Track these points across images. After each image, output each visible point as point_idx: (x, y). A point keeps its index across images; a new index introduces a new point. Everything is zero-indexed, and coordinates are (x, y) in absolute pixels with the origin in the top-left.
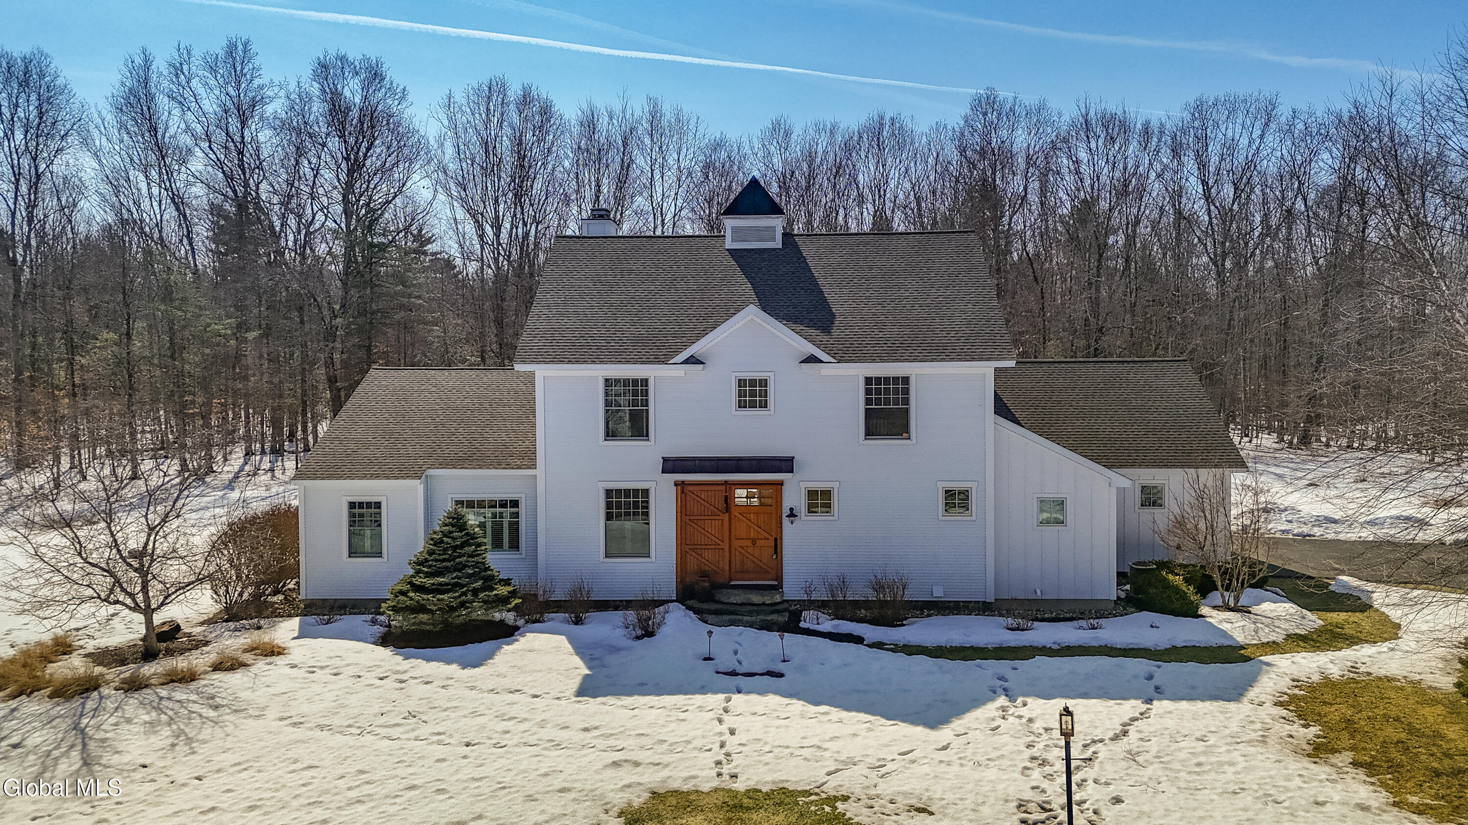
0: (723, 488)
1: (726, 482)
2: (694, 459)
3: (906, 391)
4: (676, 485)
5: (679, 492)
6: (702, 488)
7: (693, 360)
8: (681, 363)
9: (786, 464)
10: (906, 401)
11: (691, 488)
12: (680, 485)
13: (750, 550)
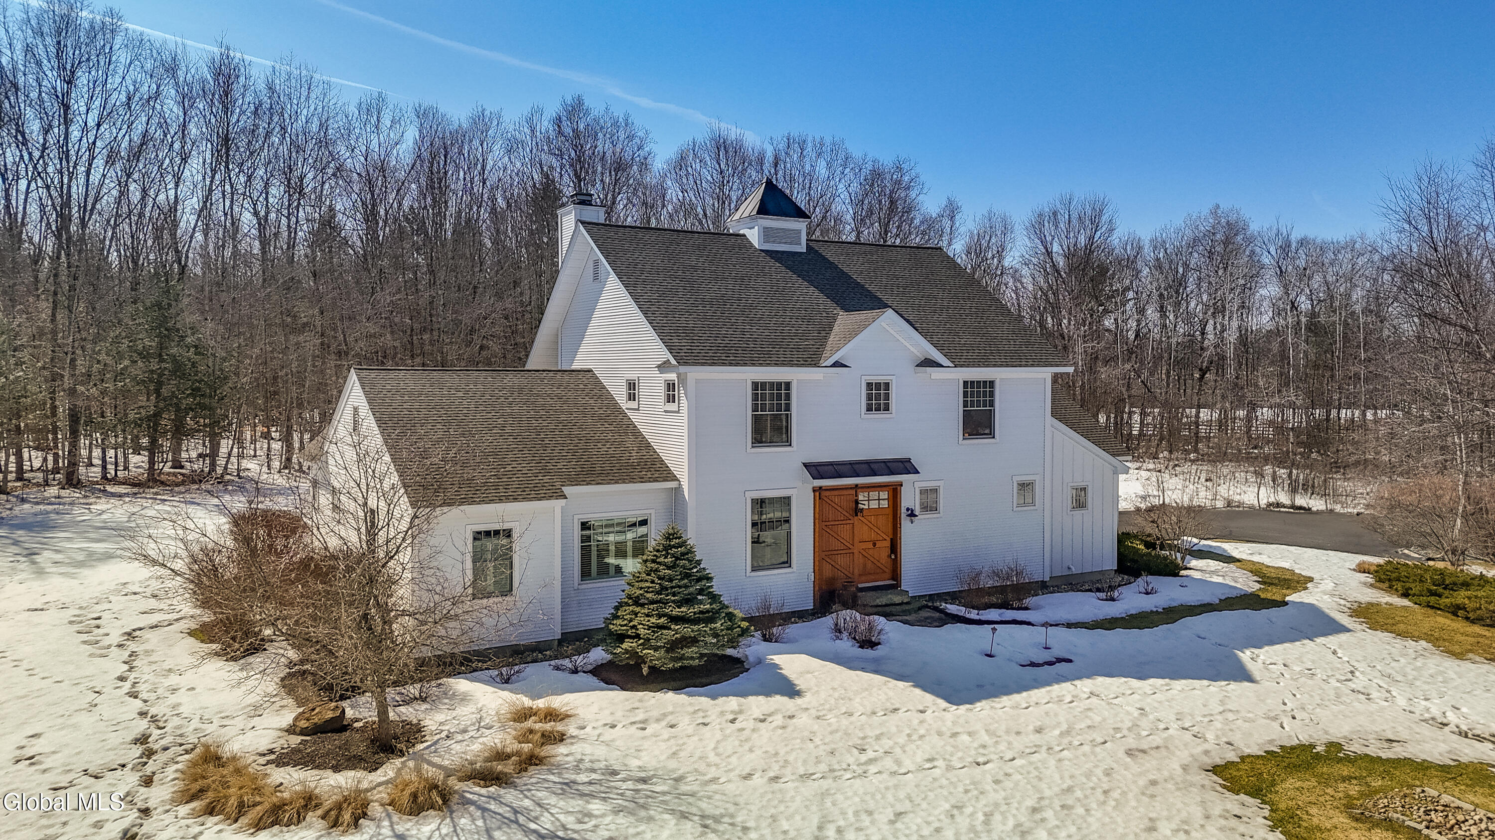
0: (853, 492)
1: (857, 485)
2: (831, 464)
3: (992, 394)
4: (814, 491)
5: (818, 498)
6: (836, 493)
7: (838, 364)
8: (831, 366)
9: (905, 466)
10: (992, 404)
11: (827, 493)
12: (817, 490)
13: (871, 552)
